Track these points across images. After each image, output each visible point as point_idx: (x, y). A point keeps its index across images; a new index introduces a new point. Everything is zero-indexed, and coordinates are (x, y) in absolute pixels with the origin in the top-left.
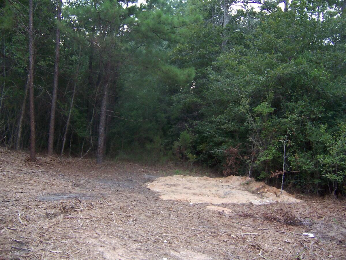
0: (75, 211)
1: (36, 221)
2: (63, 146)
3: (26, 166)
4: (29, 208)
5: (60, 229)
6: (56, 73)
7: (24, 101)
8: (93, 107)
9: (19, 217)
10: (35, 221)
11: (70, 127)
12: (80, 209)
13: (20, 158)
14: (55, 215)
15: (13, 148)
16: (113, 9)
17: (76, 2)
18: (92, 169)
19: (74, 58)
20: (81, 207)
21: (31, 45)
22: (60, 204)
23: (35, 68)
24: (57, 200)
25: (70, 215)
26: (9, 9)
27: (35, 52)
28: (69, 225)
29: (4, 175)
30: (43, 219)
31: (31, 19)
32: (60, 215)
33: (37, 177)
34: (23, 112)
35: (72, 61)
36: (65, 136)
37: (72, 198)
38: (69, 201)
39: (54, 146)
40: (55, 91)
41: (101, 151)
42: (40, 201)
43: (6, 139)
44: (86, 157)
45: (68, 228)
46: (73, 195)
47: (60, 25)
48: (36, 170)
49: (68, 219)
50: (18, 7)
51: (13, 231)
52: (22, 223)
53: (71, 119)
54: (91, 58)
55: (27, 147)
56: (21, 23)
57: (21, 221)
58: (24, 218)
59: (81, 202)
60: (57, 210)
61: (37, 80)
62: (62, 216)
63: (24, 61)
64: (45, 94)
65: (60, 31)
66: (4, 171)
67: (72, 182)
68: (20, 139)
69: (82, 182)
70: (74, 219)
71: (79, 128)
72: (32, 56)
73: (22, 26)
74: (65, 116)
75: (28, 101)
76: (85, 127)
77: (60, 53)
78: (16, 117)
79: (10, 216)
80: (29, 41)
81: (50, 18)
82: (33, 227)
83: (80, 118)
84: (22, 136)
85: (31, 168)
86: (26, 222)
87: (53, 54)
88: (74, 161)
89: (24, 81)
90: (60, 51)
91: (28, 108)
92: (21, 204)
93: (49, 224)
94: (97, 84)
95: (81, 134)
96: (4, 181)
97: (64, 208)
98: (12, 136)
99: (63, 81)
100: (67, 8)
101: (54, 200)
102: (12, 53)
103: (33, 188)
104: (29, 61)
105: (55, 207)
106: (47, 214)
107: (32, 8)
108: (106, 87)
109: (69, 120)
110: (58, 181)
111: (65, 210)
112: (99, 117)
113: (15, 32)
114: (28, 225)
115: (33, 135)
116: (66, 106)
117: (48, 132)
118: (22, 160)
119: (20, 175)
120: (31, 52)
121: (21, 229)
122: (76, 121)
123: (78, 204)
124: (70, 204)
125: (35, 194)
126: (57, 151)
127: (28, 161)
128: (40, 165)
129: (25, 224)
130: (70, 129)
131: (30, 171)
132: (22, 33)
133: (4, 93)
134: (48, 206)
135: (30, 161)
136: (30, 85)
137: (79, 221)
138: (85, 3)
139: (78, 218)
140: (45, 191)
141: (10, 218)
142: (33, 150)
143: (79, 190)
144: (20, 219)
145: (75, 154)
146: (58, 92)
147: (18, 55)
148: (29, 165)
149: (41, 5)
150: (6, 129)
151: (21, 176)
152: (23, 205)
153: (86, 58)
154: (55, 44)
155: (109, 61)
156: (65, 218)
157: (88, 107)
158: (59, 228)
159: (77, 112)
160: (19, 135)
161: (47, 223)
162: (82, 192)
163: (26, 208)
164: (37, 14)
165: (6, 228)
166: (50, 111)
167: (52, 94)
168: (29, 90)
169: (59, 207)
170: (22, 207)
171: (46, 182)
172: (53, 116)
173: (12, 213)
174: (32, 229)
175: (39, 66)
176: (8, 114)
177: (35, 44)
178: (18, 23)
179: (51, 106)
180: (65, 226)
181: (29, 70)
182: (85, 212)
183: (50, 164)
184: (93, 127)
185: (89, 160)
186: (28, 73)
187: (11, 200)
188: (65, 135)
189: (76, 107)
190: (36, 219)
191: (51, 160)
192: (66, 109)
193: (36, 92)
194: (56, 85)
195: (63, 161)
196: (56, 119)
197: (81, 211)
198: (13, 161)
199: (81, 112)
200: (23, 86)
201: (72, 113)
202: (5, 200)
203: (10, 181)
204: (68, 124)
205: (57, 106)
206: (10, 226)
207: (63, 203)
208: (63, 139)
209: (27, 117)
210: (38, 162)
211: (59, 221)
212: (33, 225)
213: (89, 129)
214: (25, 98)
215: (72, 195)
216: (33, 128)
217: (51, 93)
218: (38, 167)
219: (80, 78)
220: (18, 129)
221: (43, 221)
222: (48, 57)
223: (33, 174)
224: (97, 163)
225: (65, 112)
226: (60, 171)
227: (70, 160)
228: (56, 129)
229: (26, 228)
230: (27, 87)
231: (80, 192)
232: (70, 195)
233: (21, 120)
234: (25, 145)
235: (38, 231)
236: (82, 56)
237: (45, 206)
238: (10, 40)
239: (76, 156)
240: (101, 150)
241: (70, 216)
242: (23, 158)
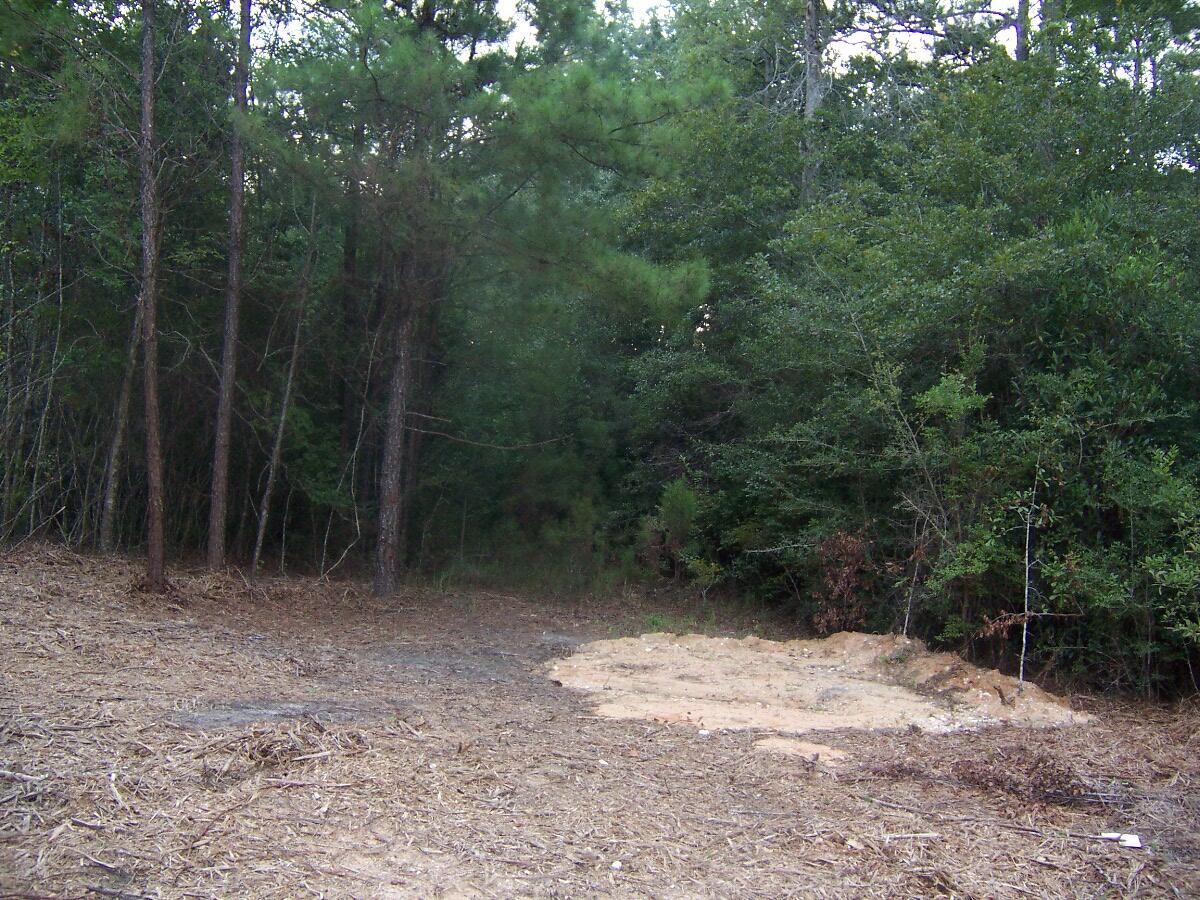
0: (302, 763)
1: (169, 799)
2: (260, 538)
3: (133, 608)
4: (146, 754)
5: (253, 825)
6: (231, 288)
7: (126, 386)
8: (361, 402)
9: (113, 785)
10: (165, 797)
11: (281, 472)
12: (320, 755)
13: (112, 581)
14: (235, 777)
15: (89, 546)
16: (422, 65)
17: (299, 45)
18: (358, 617)
19: (291, 234)
20: (323, 748)
21: (148, 197)
22: (250, 738)
23: (160, 274)
24: (240, 726)
25: (286, 775)
26: (77, 77)
27: (160, 218)
28: (281, 811)
29: (61, 640)
30: (191, 790)
31: (148, 108)
32: (253, 774)
33: (172, 647)
34: (121, 423)
35: (287, 245)
36: (265, 503)
37: (291, 716)
38: (283, 728)
39: (226, 539)
40: (230, 350)
41: (388, 555)
42: (183, 728)
43: (64, 518)
44: (337, 576)
45: (279, 819)
46: (296, 707)
47: (245, 125)
48: (168, 622)
49: (279, 791)
50: (104, 67)
51: (92, 832)
52: (122, 804)
53: (285, 443)
54: (351, 235)
55: (136, 542)
56: (115, 121)
57: (119, 797)
58: (129, 788)
59: (321, 730)
60: (242, 760)
61: (168, 313)
62: (259, 776)
63: (122, 248)
64: (196, 361)
65: (245, 144)
66: (58, 626)
67: (292, 661)
68: (114, 515)
69: (326, 660)
70: (301, 789)
71: (314, 474)
72: (152, 232)
73: (117, 131)
74: (263, 434)
75: (138, 388)
76: (335, 470)
77: (245, 220)
78: (99, 442)
79: (80, 781)
80: (139, 180)
81: (211, 102)
82: (159, 817)
83: (315, 440)
84: (119, 505)
85: (151, 616)
86: (136, 801)
87: (222, 223)
88: (297, 589)
89: (124, 316)
90: (245, 211)
91: (138, 408)
92: (120, 739)
93: (212, 806)
94: (373, 325)
95: (317, 496)
96: (60, 659)
97: (265, 753)
98: (85, 505)
99: (258, 317)
100: (268, 67)
101: (231, 725)
102: (86, 224)
103: (159, 683)
104: (142, 250)
105: (233, 750)
106: (207, 774)
107: (151, 72)
108: (403, 331)
109: (277, 448)
110: (242, 659)
111: (267, 757)
112: (380, 437)
113: (94, 152)
114: (143, 812)
115: (157, 502)
116: (268, 399)
117: (208, 489)
118: (121, 587)
119: (112, 641)
120: (149, 219)
121: (120, 824)
122: (301, 452)
123: (314, 736)
124: (284, 737)
125: (165, 704)
126: (239, 552)
127: (140, 589)
128: (181, 603)
129: (132, 808)
130: (283, 475)
131: (147, 625)
132: (119, 154)
133: (58, 357)
134: (209, 744)
135: (147, 591)
136: (143, 331)
137: (317, 795)
138: (328, 49)
139: (313, 785)
140: (199, 695)
141: (83, 788)
142: (157, 552)
143: (315, 688)
144: (115, 790)
145: (301, 565)
146: (241, 353)
147: (103, 229)
148: (144, 603)
149: (181, 59)
150: (66, 480)
151: (118, 641)
152: (124, 744)
153: (333, 234)
154: (228, 190)
155: (414, 242)
156: (268, 787)
157: (341, 402)
158: (248, 822)
159: (304, 416)
160: (110, 502)
161: (206, 805)
162: (327, 696)
163: (136, 752)
164: (166, 91)
165: (67, 823)
166: (214, 416)
167: (221, 362)
168: (140, 347)
169: (247, 748)
170: (123, 748)
171: (201, 664)
172: (223, 436)
173: (87, 771)
174: (156, 826)
175: (172, 263)
176: (73, 431)
177: (161, 192)
178: (105, 122)
179: (216, 403)
180: (268, 815)
181: (141, 278)
182: (336, 765)
183: (214, 599)
184: (360, 471)
185: (347, 586)
186: (138, 290)
187: (84, 725)
188: (265, 499)
189: (300, 403)
190: (170, 791)
191: (219, 588)
192: (268, 410)
193: (166, 354)
194: (232, 327)
195: (261, 588)
196: (235, 446)
197: (324, 761)
198: (90, 592)
199: (317, 419)
200: (119, 338)
201: (287, 423)
202: (66, 725)
203: (79, 658)
204: (275, 460)
205: (238, 399)
206: (81, 815)
207: (262, 733)
208: (260, 513)
209: (137, 437)
210: (174, 593)
211: (249, 796)
212: (161, 812)
213: (348, 478)
214: (130, 374)
215: (291, 705)
216: (158, 478)
217: (218, 355)
218: (174, 610)
219: (316, 302)
220: (106, 480)
221: (193, 796)
222: (204, 233)
223: (157, 634)
224: (375, 594)
225: (262, 422)
226: (249, 625)
227: (284, 584)
228: (233, 480)
229: (136, 822)
230: (136, 337)
231: (317, 696)
232: (285, 706)
233: (115, 451)
234: (131, 535)
235: (177, 831)
236: (319, 226)
237: (197, 745)
238: (77, 181)
239: (306, 572)
240: (389, 550)
241: (284, 780)
242: (124, 581)
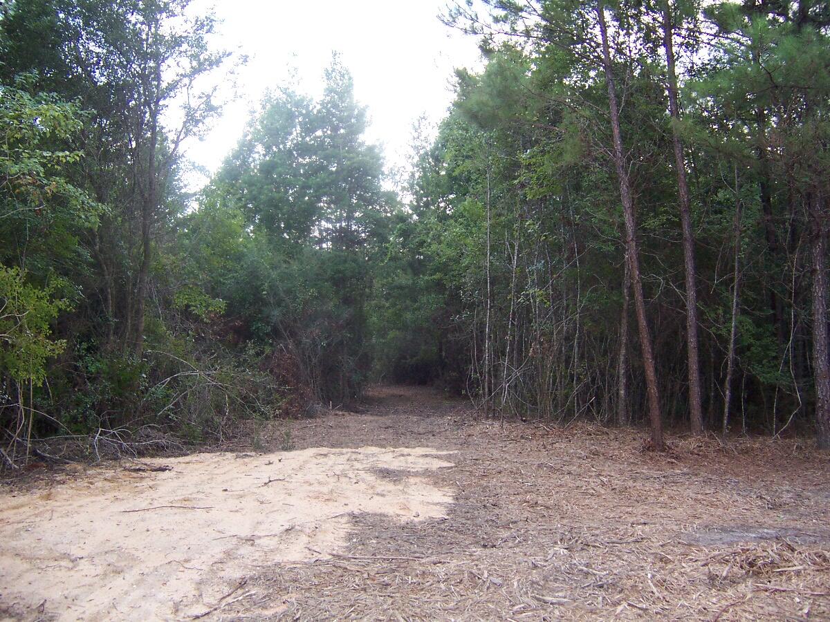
0: (781, 574)
1: (688, 594)
2: (726, 410)
3: (645, 462)
4: (667, 561)
5: (751, 617)
6: (686, 239)
7: (624, 314)
8: (790, 306)
9: (649, 581)
10: (685, 592)
11: (735, 363)
12: (794, 568)
13: (629, 445)
14: (733, 582)
15: (612, 422)
16: (805, 52)
17: (708, 64)
18: (807, 465)
19: (721, 195)
20: (797, 564)
21: (624, 188)
22: (739, 553)
23: (638, 238)
24: (730, 544)
25: (770, 582)
26: (571, 123)
27: (633, 201)
28: (770, 608)
29: (603, 484)
30: (702, 588)
31: (616, 132)
32: (744, 580)
33: (675, 488)
34: (624, 339)
35: (719, 203)
36: (727, 385)
37: (766, 538)
38: (763, 546)
39: (702, 412)
40: (690, 281)
41: (825, 418)
42: (690, 545)
43: (594, 404)
44: (785, 435)
45: (770, 615)
46: (769, 531)
47: (679, 126)
48: (670, 472)
49: (767, 594)
50: (587, 113)
51: (641, 612)
52: (657, 594)
53: (736, 342)
54: (766, 189)
55: (641, 418)
56: (596, 144)
57: (655, 590)
58: (661, 584)
59: (793, 550)
60: (735, 569)
61: (646, 263)
62: (750, 582)
63: (611, 225)
64: (668, 292)
65: (682, 141)
66: (600, 475)
67: (761, 498)
68: (625, 401)
69: (786, 497)
70: (784, 594)
71: (760, 362)
72: (629, 211)
73: (599, 151)
74: (719, 337)
75: (633, 314)
76: (775, 358)
77: (689, 192)
78: (611, 353)
79: (629, 577)
80: (617, 179)
81: (654, 117)
82: (683, 606)
83: (758, 337)
84: (628, 393)
85: (657, 467)
86: (666, 593)
87: (673, 197)
88: (757, 445)
89: (617, 269)
90: (688, 185)
91: (634, 329)
92: (649, 550)
93: (719, 601)
94: (792, 249)
95: (764, 376)
96: (604, 497)
97: (751, 564)
98: (606, 396)
99: (704, 259)
100: (690, 86)
101: (723, 543)
102: (587, 214)
103: (670, 513)
104: (624, 224)
105: (727, 561)
106: (712, 578)
107: (615, 108)
108: (817, 250)
109: (732, 346)
110: (724, 497)
111: (753, 568)
112: (808, 329)
113: (586, 167)
114: (670, 601)
115: (653, 390)
116: (720, 311)
117: (686, 378)
118: (635, 449)
119: (635, 484)
120: (626, 203)
121: (658, 608)
122: (749, 348)
123: (787, 554)
124: (765, 554)
125: (675, 528)
126: (713, 422)
127: (648, 449)
128: (677, 458)
129: (664, 598)
130: (737, 365)
131: (655, 474)
132: (602, 165)
133: (581, 301)
134: (710, 556)
135: (653, 451)
136: (631, 278)
137: (797, 600)
138: (730, 62)
139: (793, 592)
140: (697, 522)
141: (631, 582)
142: (657, 423)
143: (781, 518)
144: (651, 584)
145: (757, 428)
146: (698, 283)
147: (599, 215)
148: (651, 459)
149: (632, 94)
150: (593, 380)
151: (638, 485)
152: (652, 554)
153: (752, 189)
154: (674, 173)
155: (816, 184)
156: (758, 590)
157: (774, 308)
158: (747, 615)
159: (748, 320)
160: (622, 392)
161: (714, 600)
162: (792, 524)
163: (661, 560)
164: (626, 118)
165: (625, 604)
166: (685, 328)
167: (685, 291)
168: (631, 288)
169: (738, 560)
170: (652, 557)
171: (696, 500)
172: (692, 342)
173: (631, 570)
174: (682, 611)
175: (645, 230)
176: (594, 348)
177: (631, 184)
178: (592, 147)
179: (685, 318)
180: (761, 611)
181: (625, 242)
182: (809, 578)
183: (698, 455)
184: (794, 357)
185: (797, 442)
186: (624, 250)
187: (625, 541)
188: (727, 382)
189: (744, 312)
190: (688, 588)
191: (701, 447)
192: (722, 320)
193: (648, 290)
194: (690, 266)
195: (730, 445)
196: (701, 347)
197: (798, 573)
198: (616, 452)
199: (758, 323)
200: (616, 285)
201: (736, 327)
202: (614, 540)
203: (616, 496)
204: (731, 354)
205: (700, 315)
206: (632, 600)
207: (748, 550)
208: (724, 393)
209: (636, 349)
210: (671, 452)
211: (744, 596)
212: (682, 602)
213: (786, 363)
214: (625, 307)
215: (766, 531)
216: (652, 374)
217: (682, 286)
218: (672, 463)
219: (747, 240)
220: (618, 377)
221: (704, 592)
222: (662, 205)
223: (663, 479)
224: (819, 447)
225: (718, 329)
226: (725, 473)
227: (747, 442)
228: (702, 372)
229: (667, 607)
230: (627, 282)
231: (784, 524)
232: (760, 531)
233: (622, 358)
234: (638, 414)
235: (696, 616)
236: (741, 186)
237: (702, 556)
238: (577, 188)
239: (761, 433)
240: (826, 414)
241: (769, 586)
242: (637, 444)
